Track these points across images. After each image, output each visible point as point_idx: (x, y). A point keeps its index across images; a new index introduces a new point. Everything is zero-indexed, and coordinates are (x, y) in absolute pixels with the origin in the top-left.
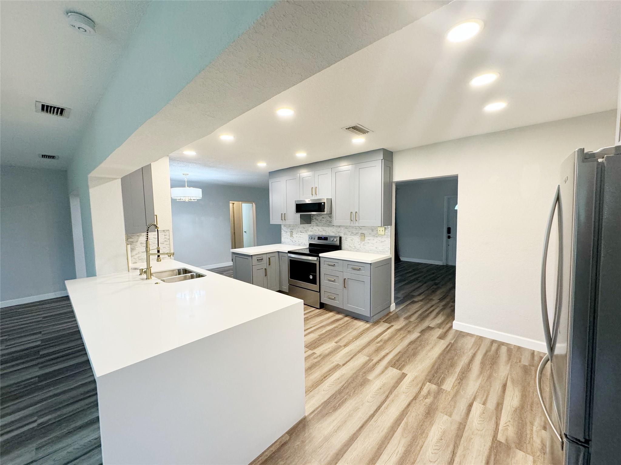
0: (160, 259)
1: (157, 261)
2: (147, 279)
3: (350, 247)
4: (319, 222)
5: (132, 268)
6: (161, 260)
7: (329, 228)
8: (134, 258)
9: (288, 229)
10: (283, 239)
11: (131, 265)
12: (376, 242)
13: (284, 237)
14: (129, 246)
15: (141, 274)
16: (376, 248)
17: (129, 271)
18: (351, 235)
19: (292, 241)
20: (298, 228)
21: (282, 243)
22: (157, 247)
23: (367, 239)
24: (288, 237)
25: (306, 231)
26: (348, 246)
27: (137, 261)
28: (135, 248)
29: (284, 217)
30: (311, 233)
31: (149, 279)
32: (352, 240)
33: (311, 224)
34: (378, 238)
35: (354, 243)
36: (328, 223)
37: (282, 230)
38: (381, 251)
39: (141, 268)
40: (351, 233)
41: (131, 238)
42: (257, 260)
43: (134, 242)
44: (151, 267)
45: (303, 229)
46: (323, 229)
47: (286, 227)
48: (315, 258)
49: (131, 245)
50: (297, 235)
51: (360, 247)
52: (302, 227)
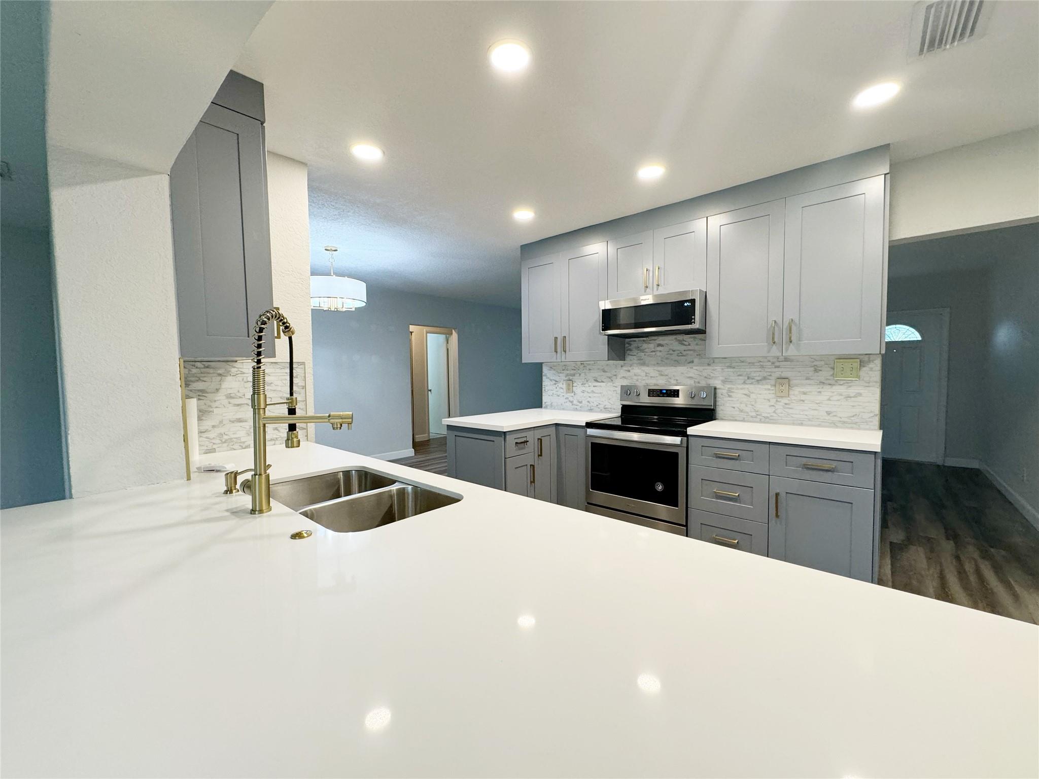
0: (295, 440)
1: (287, 446)
2: (253, 511)
3: (741, 411)
4: (648, 355)
5: (199, 468)
6: (299, 441)
8: (207, 438)
9: (560, 375)
10: (545, 399)
11: (198, 458)
12: (829, 400)
13: (550, 393)
14: (193, 404)
15: (229, 491)
16: (828, 414)
17: (189, 479)
18: (744, 383)
19: (572, 402)
20: (587, 371)
21: (543, 406)
22: (288, 396)
23: (796, 390)
24: (558, 393)
25: (610, 378)
26: (736, 409)
27: (215, 446)
28: (211, 410)
29: (561, 345)
30: (625, 383)
31: (261, 511)
32: (749, 396)
33: (625, 360)
34: (834, 387)
35: (756, 402)
36: (677, 358)
37: (544, 378)
38: (846, 420)
39: (231, 467)
40: (746, 378)
41: (199, 380)
42: (516, 443)
43: (208, 391)
44: (269, 466)
45: (602, 373)
47: (554, 370)
48: (677, 440)
49: (199, 399)
50: (584, 389)
51: (774, 412)
52: (599, 369)
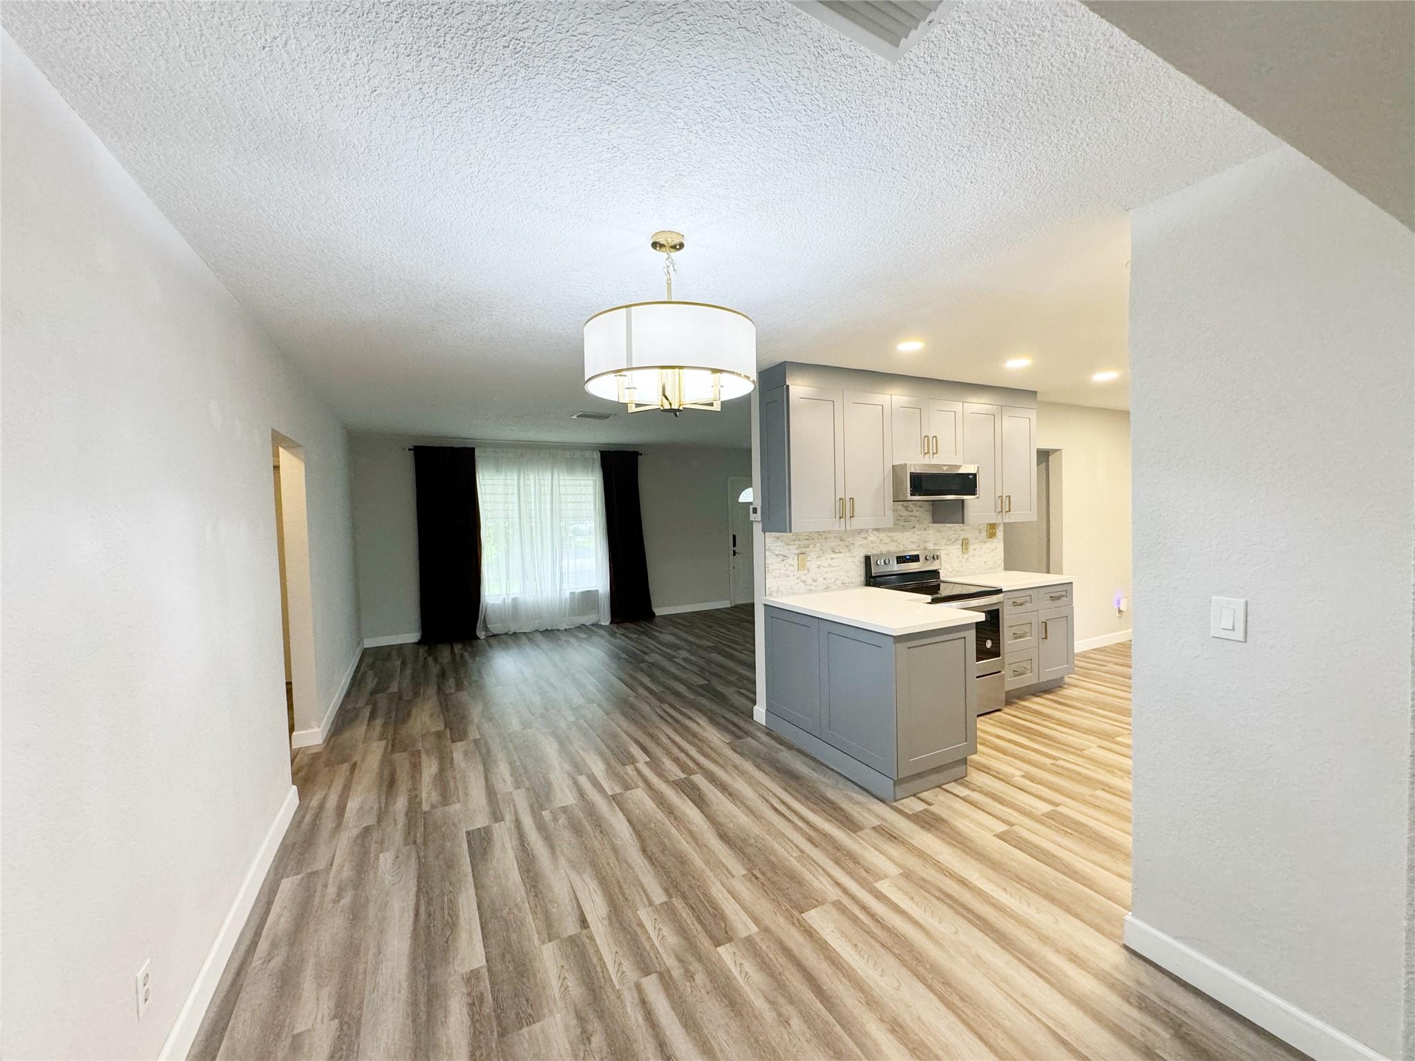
7: (905, 533)
9: (790, 547)
10: (771, 583)
12: (985, 553)
13: (777, 574)
16: (985, 563)
18: (946, 544)
19: (804, 582)
20: (823, 541)
23: (971, 548)
24: (788, 572)
32: (948, 555)
34: (987, 544)
35: (952, 560)
37: (768, 554)
38: (992, 566)
40: (947, 540)
45: (841, 543)
46: (890, 537)
47: (782, 541)
50: (819, 563)
51: (961, 567)
52: (835, 537)
